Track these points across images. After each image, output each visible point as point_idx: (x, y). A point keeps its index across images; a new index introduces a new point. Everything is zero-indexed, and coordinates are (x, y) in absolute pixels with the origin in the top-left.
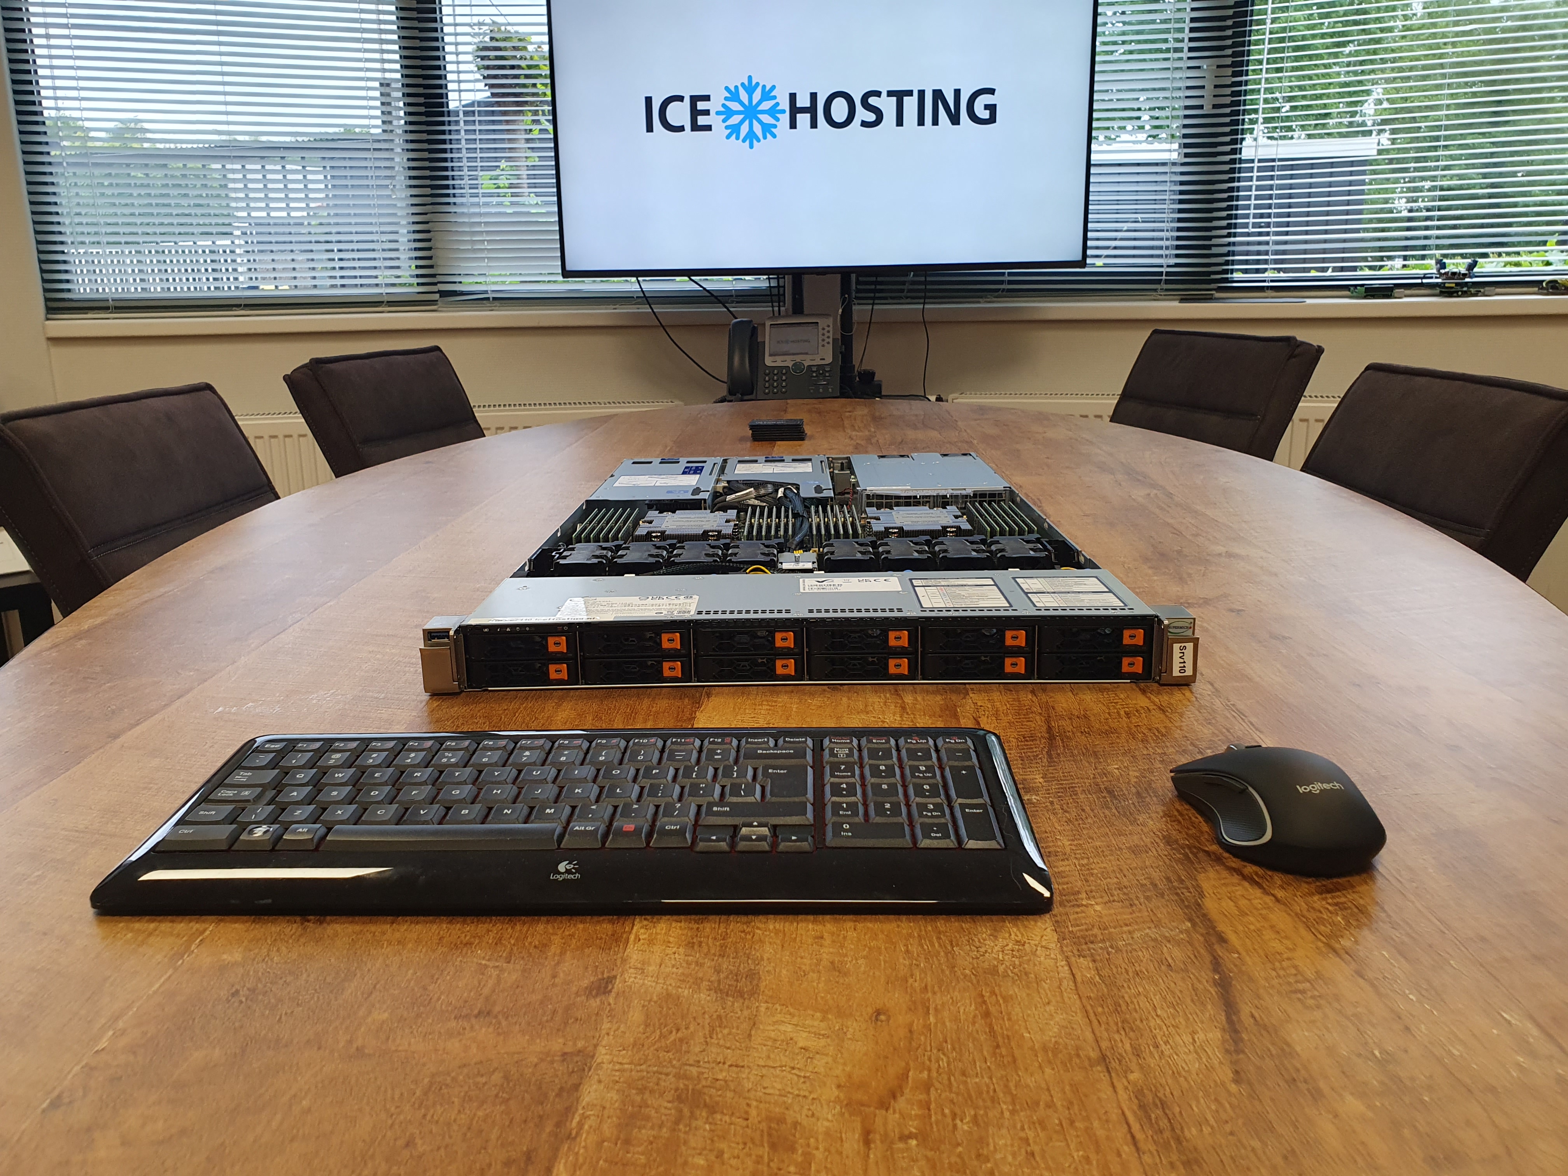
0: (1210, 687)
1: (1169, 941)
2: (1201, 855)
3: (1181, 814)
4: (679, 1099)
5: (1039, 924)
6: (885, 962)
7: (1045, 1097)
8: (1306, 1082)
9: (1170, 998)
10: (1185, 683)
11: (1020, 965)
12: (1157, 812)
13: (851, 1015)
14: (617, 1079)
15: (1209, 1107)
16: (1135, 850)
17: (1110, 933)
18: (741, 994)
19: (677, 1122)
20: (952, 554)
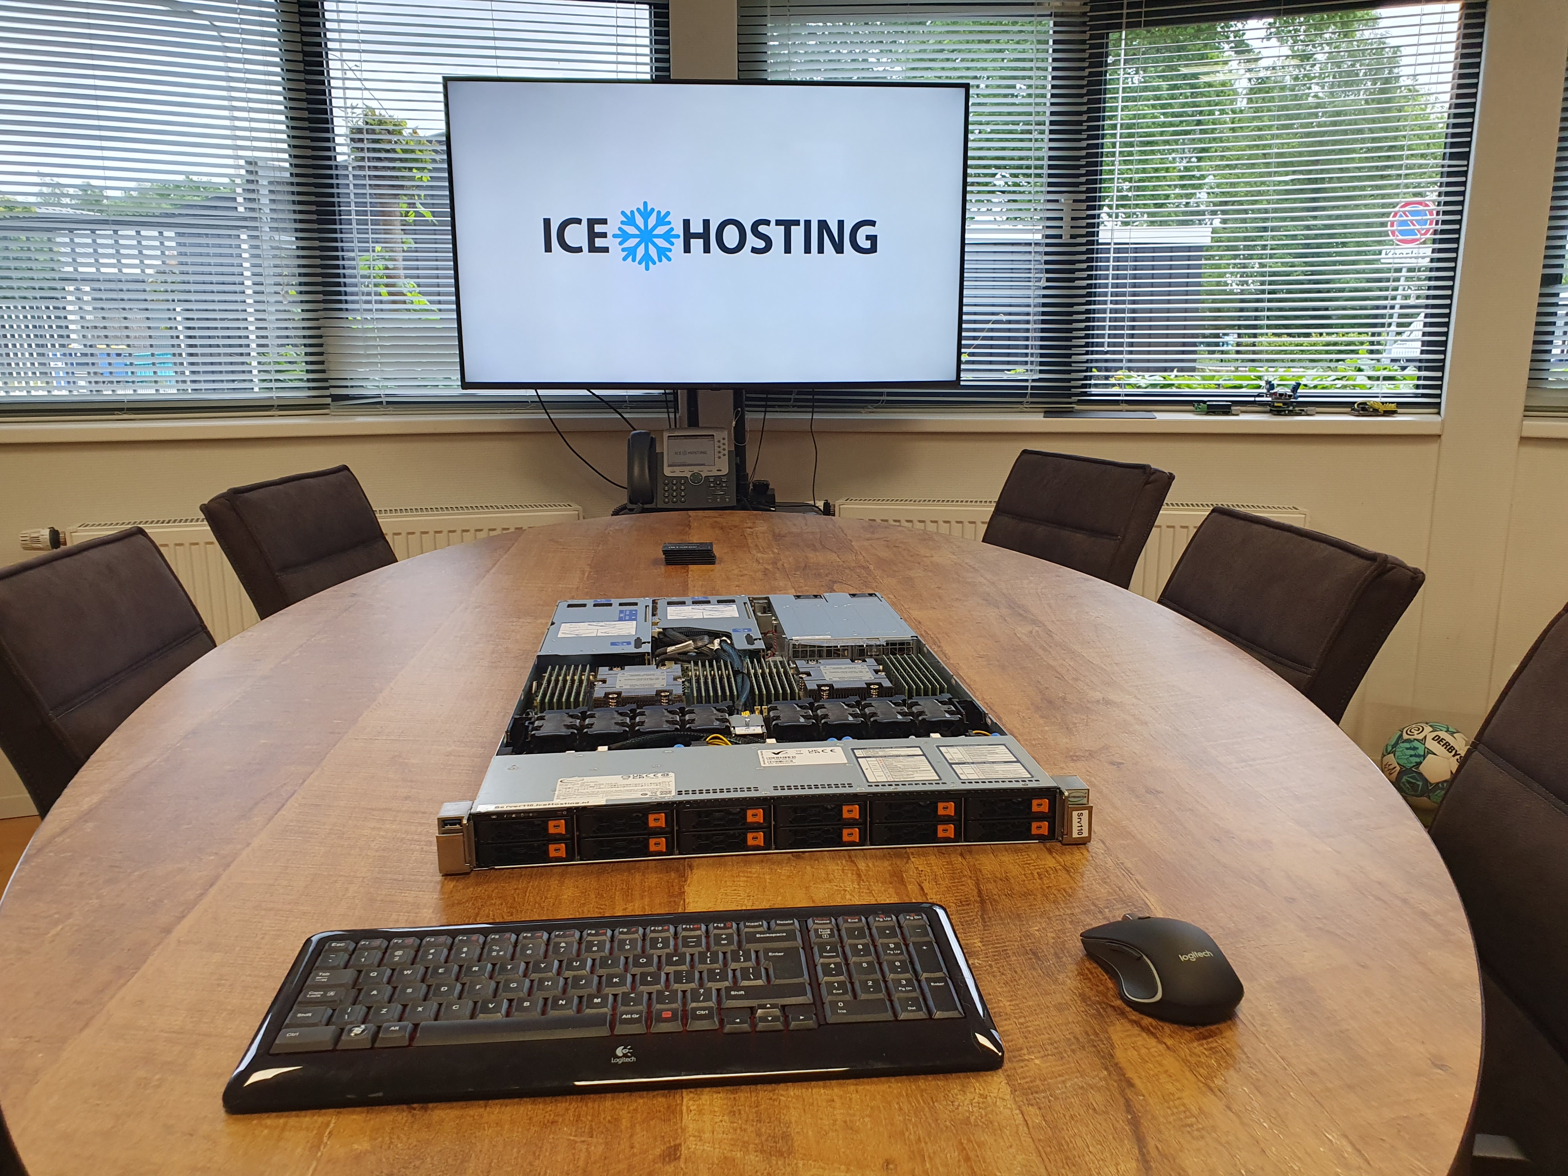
0: (1103, 846)
1: (1092, 1088)
2: (1109, 1010)
3: (1091, 973)
5: (995, 1078)
6: (885, 1119)
9: (1098, 1136)
10: (1083, 843)
11: (986, 1115)
12: (1072, 971)
13: (868, 1166)
17: (1048, 1084)
18: (781, 1154)
20: (880, 718)
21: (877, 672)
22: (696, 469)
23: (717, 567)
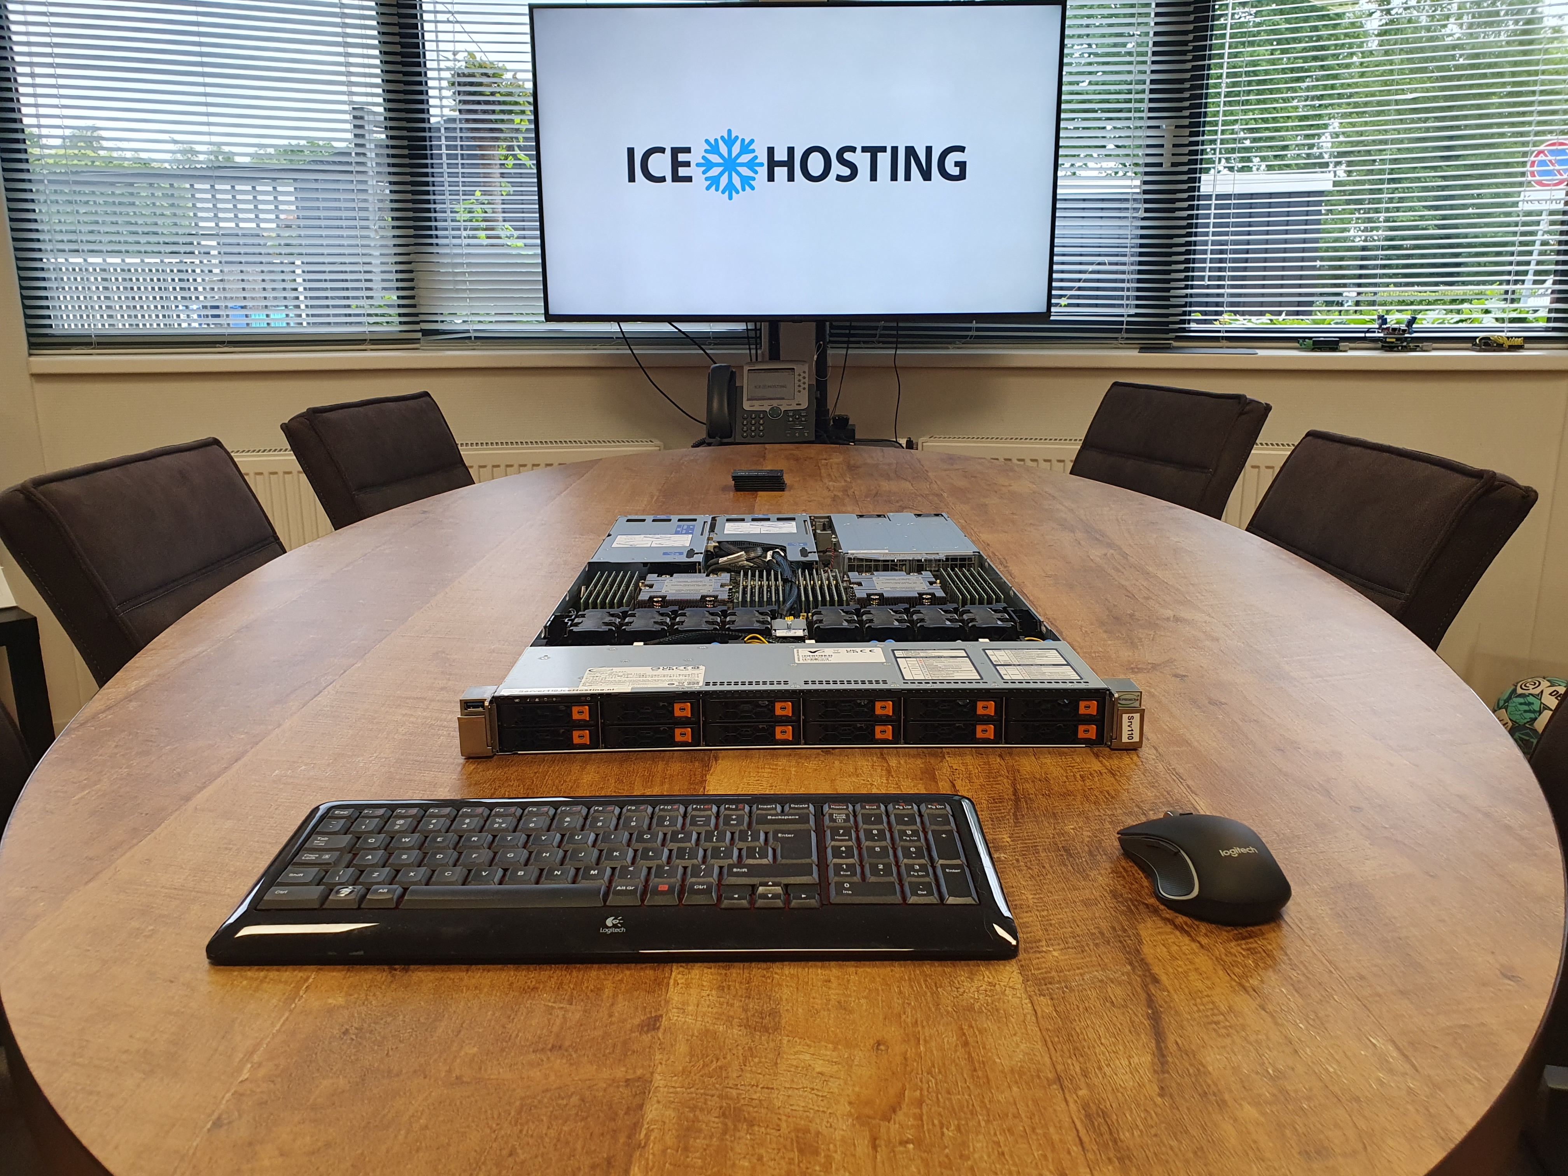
0: (1155, 752)
1: (1112, 982)
2: (1141, 907)
3: (1126, 871)
4: (724, 1115)
5: (1007, 968)
6: (882, 1001)
7: (1012, 1110)
8: (1215, 1094)
9: (1112, 1029)
10: (1133, 748)
11: (992, 1003)
12: (1106, 869)
13: (857, 1045)
14: (672, 1099)
15: (1140, 1116)
16: (1086, 903)
17: (1065, 976)
18: (766, 1030)
19: (725, 1132)
20: (928, 624)
21: (931, 583)
22: (775, 403)
23: (786, 493)
